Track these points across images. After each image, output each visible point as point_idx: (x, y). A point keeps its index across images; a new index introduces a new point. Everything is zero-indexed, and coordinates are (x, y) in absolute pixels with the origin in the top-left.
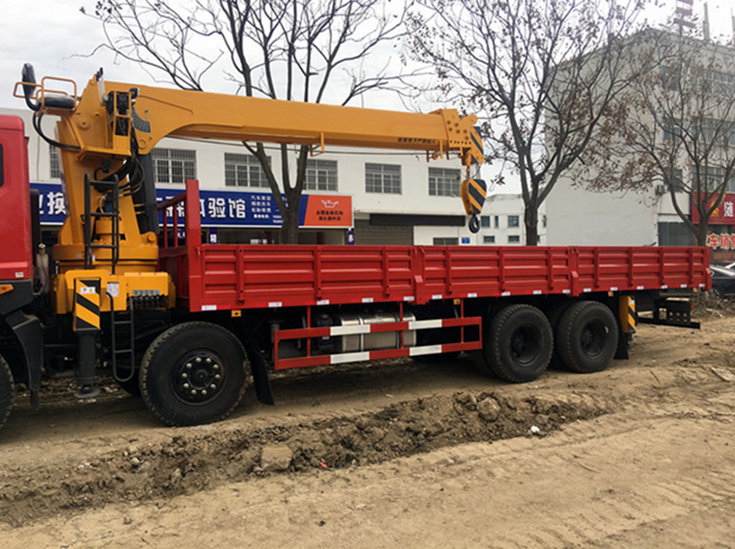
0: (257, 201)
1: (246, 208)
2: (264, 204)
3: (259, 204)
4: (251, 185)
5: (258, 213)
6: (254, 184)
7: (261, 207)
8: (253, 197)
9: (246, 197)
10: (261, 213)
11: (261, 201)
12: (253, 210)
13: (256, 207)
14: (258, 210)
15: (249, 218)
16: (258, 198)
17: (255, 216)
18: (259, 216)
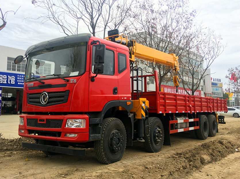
0: (20, 77)
1: (15, 80)
2: (22, 78)
3: (20, 78)
4: (17, 71)
5: (20, 82)
6: (19, 70)
7: (21, 80)
8: (18, 75)
9: (16, 75)
10: (21, 82)
11: (21, 77)
12: (18, 81)
13: (19, 80)
14: (20, 81)
15: (16, 84)
16: (20, 76)
17: (19, 83)
18: (20, 83)
